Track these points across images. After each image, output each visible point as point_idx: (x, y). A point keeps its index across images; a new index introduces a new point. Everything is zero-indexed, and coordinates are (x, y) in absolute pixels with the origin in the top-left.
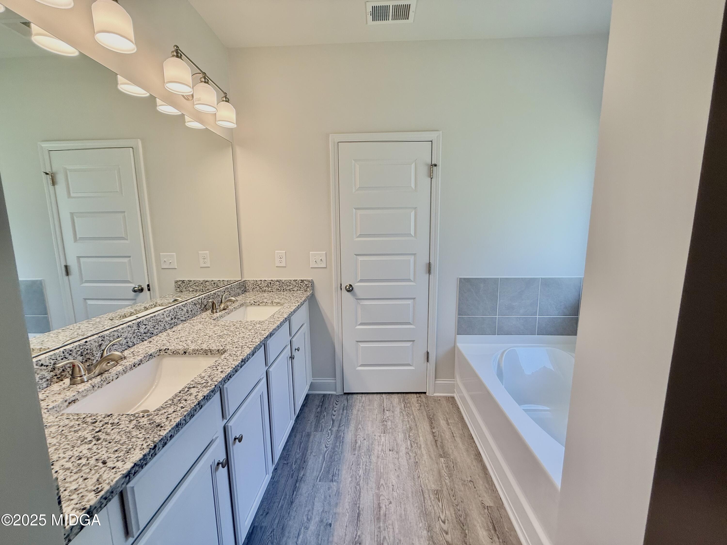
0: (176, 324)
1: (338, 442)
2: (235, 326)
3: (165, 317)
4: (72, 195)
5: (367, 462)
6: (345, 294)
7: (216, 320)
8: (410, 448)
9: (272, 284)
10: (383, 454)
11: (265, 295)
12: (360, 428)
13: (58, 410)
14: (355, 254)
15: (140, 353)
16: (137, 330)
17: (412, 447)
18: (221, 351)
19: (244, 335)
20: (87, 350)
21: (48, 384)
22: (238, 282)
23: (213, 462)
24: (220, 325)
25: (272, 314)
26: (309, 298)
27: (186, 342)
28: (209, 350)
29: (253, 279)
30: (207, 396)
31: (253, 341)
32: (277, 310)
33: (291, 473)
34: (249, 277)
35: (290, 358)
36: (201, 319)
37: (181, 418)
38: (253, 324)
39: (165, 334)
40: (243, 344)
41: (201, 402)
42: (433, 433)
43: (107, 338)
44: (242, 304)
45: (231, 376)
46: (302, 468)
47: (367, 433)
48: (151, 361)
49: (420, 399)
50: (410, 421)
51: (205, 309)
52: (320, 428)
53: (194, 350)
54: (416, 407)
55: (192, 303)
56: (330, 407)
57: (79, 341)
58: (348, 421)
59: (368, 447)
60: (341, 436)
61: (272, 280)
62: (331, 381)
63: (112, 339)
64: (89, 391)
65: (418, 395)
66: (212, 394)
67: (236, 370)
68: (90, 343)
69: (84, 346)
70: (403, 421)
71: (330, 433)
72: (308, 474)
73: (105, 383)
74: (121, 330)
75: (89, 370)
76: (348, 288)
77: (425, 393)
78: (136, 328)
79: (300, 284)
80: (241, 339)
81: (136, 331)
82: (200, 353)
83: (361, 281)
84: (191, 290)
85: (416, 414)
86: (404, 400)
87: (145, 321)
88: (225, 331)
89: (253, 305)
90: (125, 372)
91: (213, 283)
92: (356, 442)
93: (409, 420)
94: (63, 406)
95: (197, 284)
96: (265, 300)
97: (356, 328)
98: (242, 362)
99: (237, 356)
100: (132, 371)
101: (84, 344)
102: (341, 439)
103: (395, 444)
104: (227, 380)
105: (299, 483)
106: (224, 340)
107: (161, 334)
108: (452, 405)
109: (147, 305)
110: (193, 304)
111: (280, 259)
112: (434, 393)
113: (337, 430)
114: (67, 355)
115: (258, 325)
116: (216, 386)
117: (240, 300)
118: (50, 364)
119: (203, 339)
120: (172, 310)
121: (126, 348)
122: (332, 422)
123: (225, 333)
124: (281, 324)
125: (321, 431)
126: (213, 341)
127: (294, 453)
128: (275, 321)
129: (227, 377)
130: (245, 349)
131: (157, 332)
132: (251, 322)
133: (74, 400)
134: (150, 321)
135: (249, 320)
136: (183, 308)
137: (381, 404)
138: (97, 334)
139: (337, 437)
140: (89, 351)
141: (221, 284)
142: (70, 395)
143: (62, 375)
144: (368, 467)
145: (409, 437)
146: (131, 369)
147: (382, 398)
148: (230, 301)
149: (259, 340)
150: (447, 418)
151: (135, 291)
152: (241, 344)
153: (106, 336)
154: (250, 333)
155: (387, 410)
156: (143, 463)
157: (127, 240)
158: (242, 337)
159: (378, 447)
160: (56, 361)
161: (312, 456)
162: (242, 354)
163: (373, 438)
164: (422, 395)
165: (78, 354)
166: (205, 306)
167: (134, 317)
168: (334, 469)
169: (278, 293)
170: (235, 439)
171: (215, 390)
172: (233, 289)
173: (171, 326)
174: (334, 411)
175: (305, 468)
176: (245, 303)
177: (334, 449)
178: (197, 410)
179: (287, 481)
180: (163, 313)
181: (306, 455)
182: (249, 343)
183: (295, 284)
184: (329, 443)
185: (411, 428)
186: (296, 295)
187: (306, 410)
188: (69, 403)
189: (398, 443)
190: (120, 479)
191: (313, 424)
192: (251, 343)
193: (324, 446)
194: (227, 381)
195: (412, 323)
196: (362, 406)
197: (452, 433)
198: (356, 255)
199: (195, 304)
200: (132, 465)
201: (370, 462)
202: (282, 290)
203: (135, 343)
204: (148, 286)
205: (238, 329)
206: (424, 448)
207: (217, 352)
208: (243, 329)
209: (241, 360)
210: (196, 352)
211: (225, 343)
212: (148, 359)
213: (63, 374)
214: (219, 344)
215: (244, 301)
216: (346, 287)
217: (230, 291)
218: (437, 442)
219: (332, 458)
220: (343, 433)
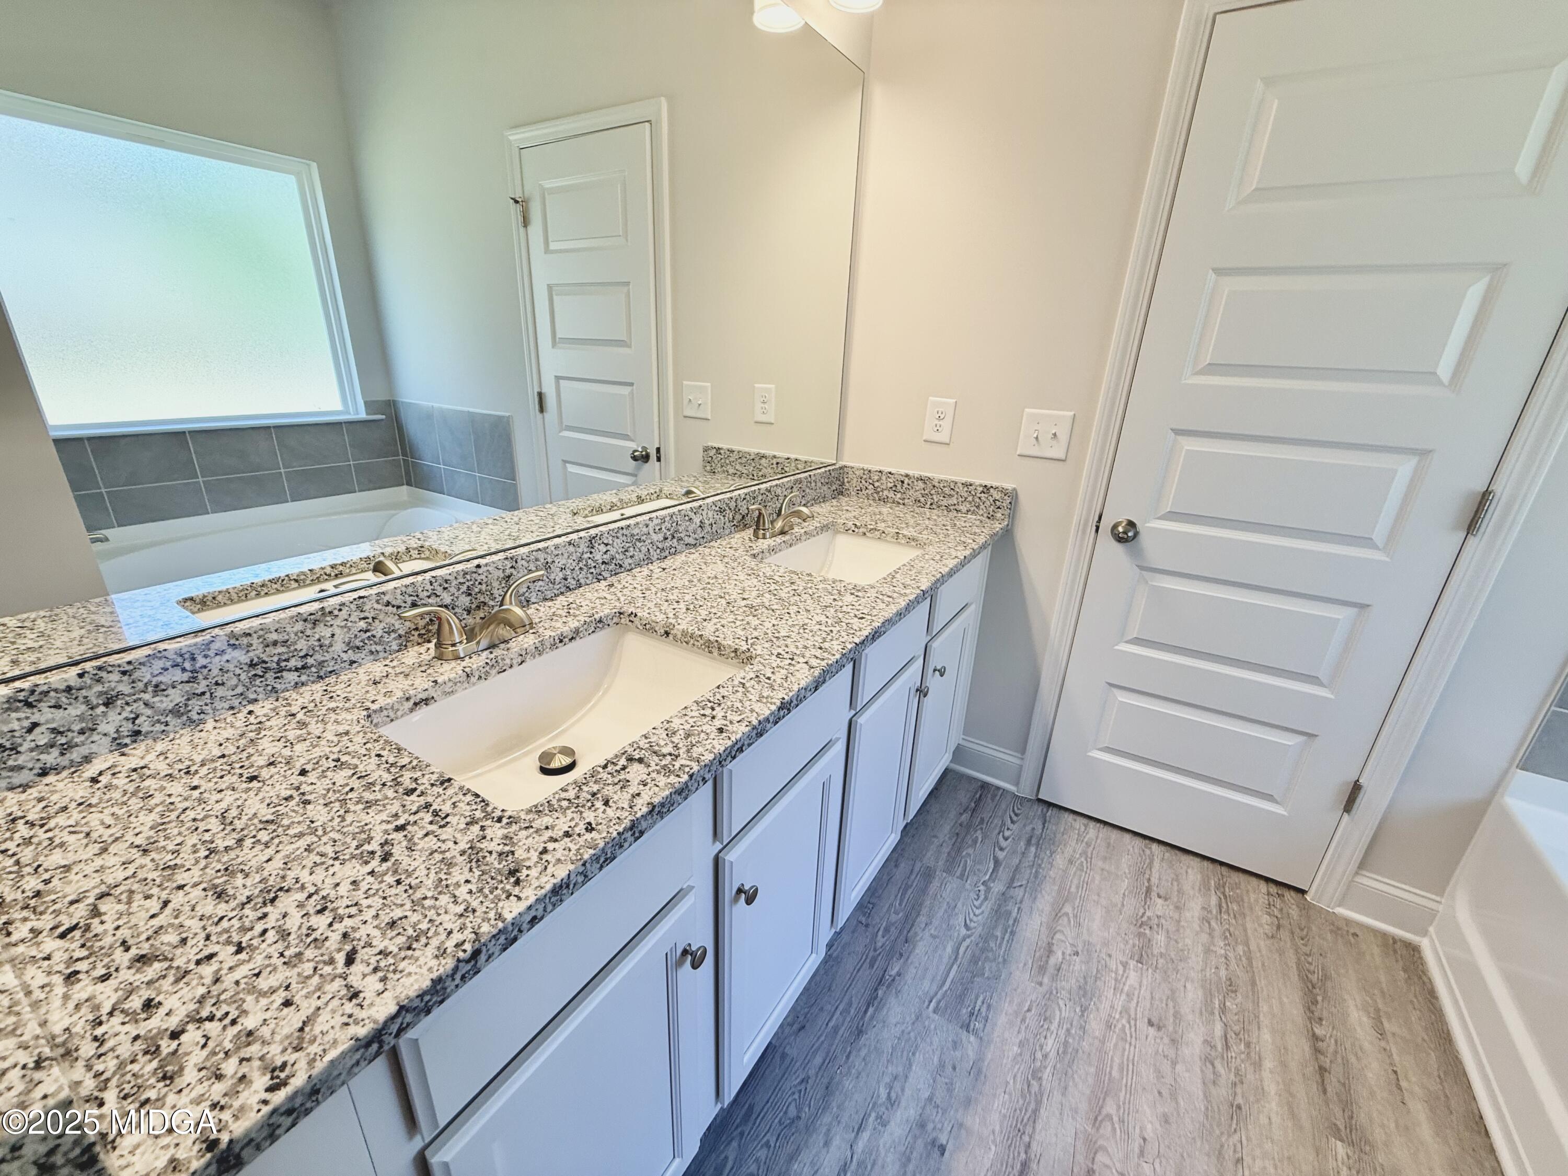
0: (673, 550)
1: (1000, 928)
2: (794, 587)
3: (651, 532)
4: (553, 246)
5: (1071, 1025)
6: (1108, 545)
7: (760, 556)
8: (1220, 1049)
9: (905, 485)
10: (1128, 1026)
11: (885, 510)
12: (1067, 914)
13: (392, 715)
14: (1174, 427)
15: (583, 610)
16: (588, 555)
17: (1227, 1047)
18: (743, 656)
19: (807, 621)
20: (480, 583)
21: (401, 645)
22: (829, 468)
23: (671, 949)
24: (761, 574)
25: (891, 570)
26: (996, 538)
27: (676, 605)
28: (716, 644)
29: (861, 466)
30: (662, 805)
31: (826, 645)
32: (905, 562)
33: (871, 954)
34: (853, 459)
35: (917, 690)
36: (728, 550)
37: (572, 867)
38: (838, 589)
39: (646, 571)
40: (797, 647)
41: (640, 823)
42: (1315, 1038)
43: (524, 562)
44: (827, 525)
45: (742, 748)
46: (897, 955)
47: (1085, 936)
48: (600, 634)
49: (1278, 903)
50: (1233, 962)
51: (741, 524)
52: (960, 869)
53: (684, 633)
54: (1261, 925)
55: (714, 507)
56: (996, 821)
57: (468, 561)
58: (1037, 879)
59: (1082, 981)
60: (1010, 913)
61: (907, 476)
62: (1008, 757)
63: (532, 567)
64: (459, 684)
65: (1273, 889)
66: (678, 798)
67: (759, 731)
68: (485, 569)
69: (474, 575)
70: (1208, 951)
71: (982, 893)
72: (909, 977)
73: (494, 672)
74: (553, 548)
75: (470, 634)
76: (1121, 529)
77: (1303, 892)
78: (586, 550)
79: (978, 495)
80: (796, 629)
81: (586, 556)
82: (696, 643)
83: (1173, 516)
84: (731, 471)
85: (1258, 946)
86: (1220, 887)
87: (606, 535)
88: (767, 595)
89: (850, 532)
90: (539, 651)
91: (774, 461)
92: (1050, 951)
93: (1231, 955)
94: (402, 708)
95: (744, 460)
96: (881, 526)
97: (1116, 647)
98: (780, 709)
99: (772, 687)
100: (556, 651)
101: (475, 570)
102: (1011, 922)
103: (1172, 1011)
104: (729, 758)
105: (884, 988)
106: (757, 622)
107: (638, 569)
108: (1405, 970)
109: (643, 493)
110: (717, 509)
111: (937, 422)
112: (1339, 906)
113: (1003, 894)
114: (439, 590)
115: (849, 598)
116: (691, 776)
117: (824, 516)
118: (403, 605)
119: (712, 607)
120: (668, 518)
121: (562, 590)
122: (992, 865)
123: (765, 600)
124: (909, 607)
125: (961, 877)
126: (732, 616)
127: (887, 906)
128: (895, 595)
129: (730, 752)
130: (798, 667)
131: (630, 564)
132: (834, 582)
133: (427, 699)
134: (618, 538)
135: (830, 576)
136: (692, 515)
137: (1142, 871)
138: (504, 551)
139: (1000, 913)
140: (484, 587)
141: (790, 469)
142: (420, 684)
143: (429, 631)
144: (1074, 1039)
145: (1223, 1009)
146: (553, 646)
147: (1148, 852)
148: (798, 514)
149: (840, 647)
150: (1377, 1010)
151: (635, 458)
152: (792, 648)
153: (520, 558)
154: (823, 619)
155: (1159, 896)
156: (430, 1000)
157: (629, 346)
158: (801, 623)
159: (1114, 994)
160: (416, 598)
161: (927, 934)
162: (785, 685)
163: (1103, 962)
164: (1289, 895)
165: (461, 591)
166: (743, 517)
167: (616, 515)
168: (977, 999)
169: (917, 510)
170: (740, 891)
171: (687, 786)
172: (813, 484)
173: (663, 554)
174: (1003, 836)
175: (905, 956)
176: (834, 524)
177: (986, 941)
178: (626, 845)
179: (859, 970)
180: (648, 522)
181: (913, 925)
182: (814, 652)
183: (966, 495)
184: (975, 919)
185: (1231, 987)
186: (964, 525)
187: (935, 808)
188: (416, 704)
189: (1182, 1012)
190: (343, 1055)
191: (946, 850)
192: (818, 653)
193: (961, 919)
194: (728, 761)
195: (1325, 681)
196: (1084, 853)
197: (1395, 1072)
198: (1178, 432)
199: (721, 511)
200: (393, 1009)
201: (1083, 1028)
202: (928, 506)
203: (582, 581)
204: (658, 450)
205: (797, 598)
206: (1271, 1072)
207: (733, 655)
208: (809, 602)
209: (778, 704)
210: (688, 640)
211: (755, 634)
212: (593, 629)
213: (430, 627)
214: (742, 633)
215: (831, 520)
216: (1115, 527)
217: (804, 487)
218: (1327, 1074)
219: (976, 963)
220: (1019, 909)
